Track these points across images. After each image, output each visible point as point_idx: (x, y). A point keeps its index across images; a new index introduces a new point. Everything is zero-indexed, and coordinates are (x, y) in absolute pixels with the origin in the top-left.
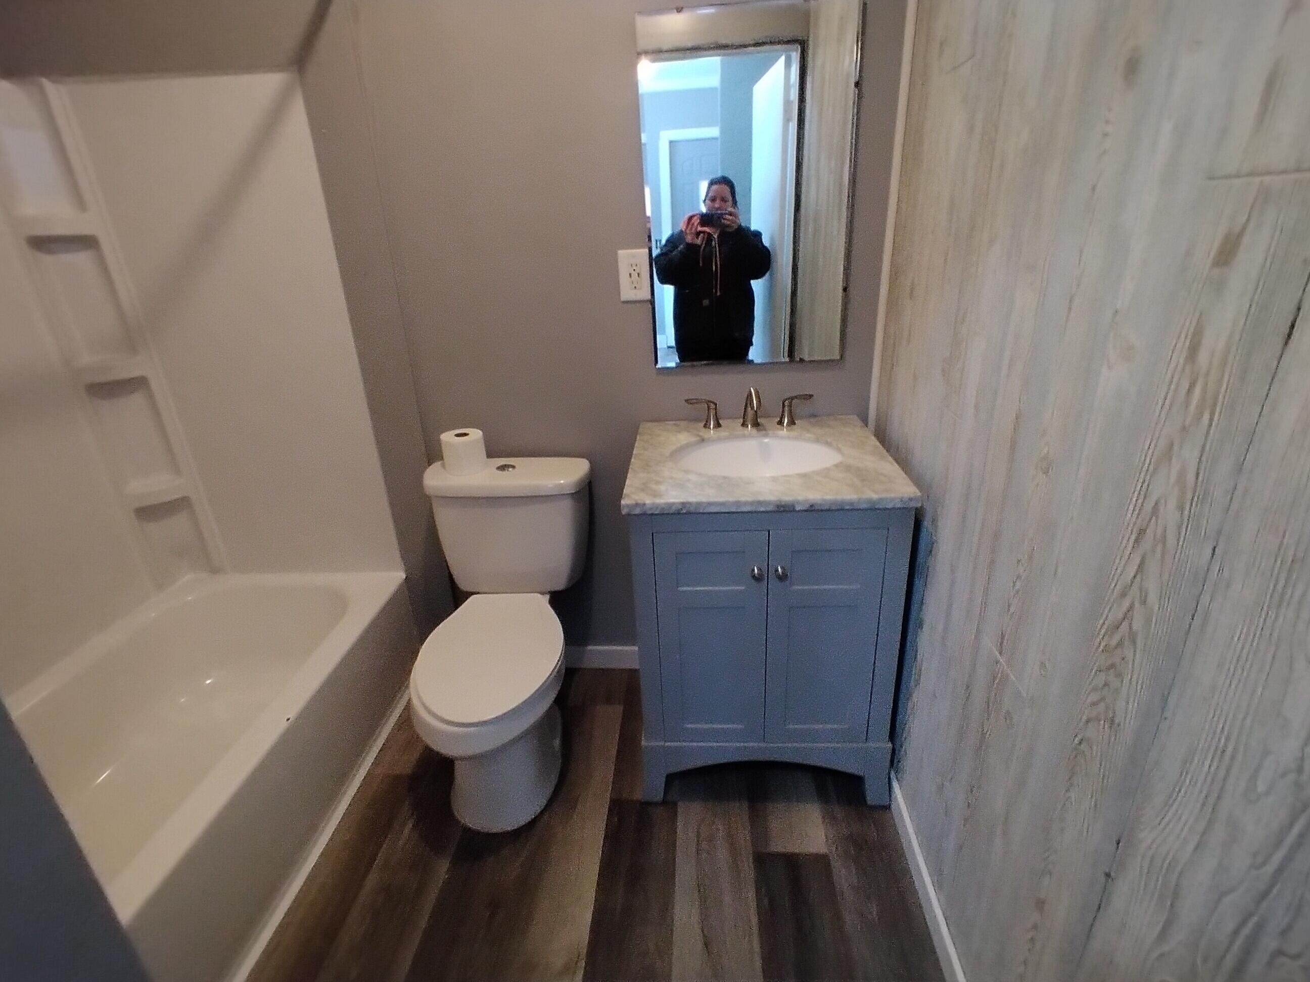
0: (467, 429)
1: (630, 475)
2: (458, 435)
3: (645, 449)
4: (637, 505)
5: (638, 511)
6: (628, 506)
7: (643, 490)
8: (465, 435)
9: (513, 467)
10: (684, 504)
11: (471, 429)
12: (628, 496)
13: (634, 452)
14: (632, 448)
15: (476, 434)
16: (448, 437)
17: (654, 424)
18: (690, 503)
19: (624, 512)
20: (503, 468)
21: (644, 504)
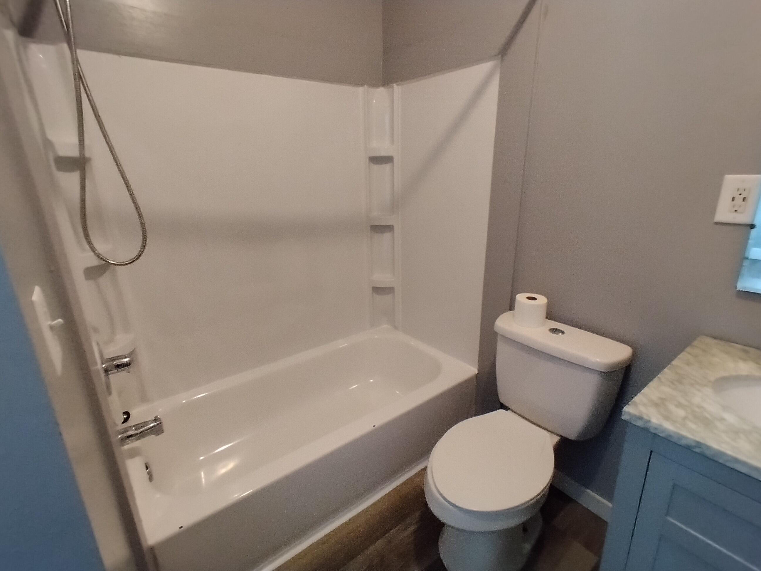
0: (537, 295)
1: (653, 383)
2: (529, 298)
3: (688, 364)
4: (640, 418)
5: (639, 423)
6: (629, 414)
7: (656, 405)
8: (534, 299)
9: (563, 332)
10: (699, 444)
11: (539, 295)
12: (636, 404)
13: (674, 362)
14: (674, 356)
15: (542, 300)
16: (521, 298)
17: (716, 341)
18: (708, 447)
19: (624, 417)
20: (554, 331)
21: (649, 421)
